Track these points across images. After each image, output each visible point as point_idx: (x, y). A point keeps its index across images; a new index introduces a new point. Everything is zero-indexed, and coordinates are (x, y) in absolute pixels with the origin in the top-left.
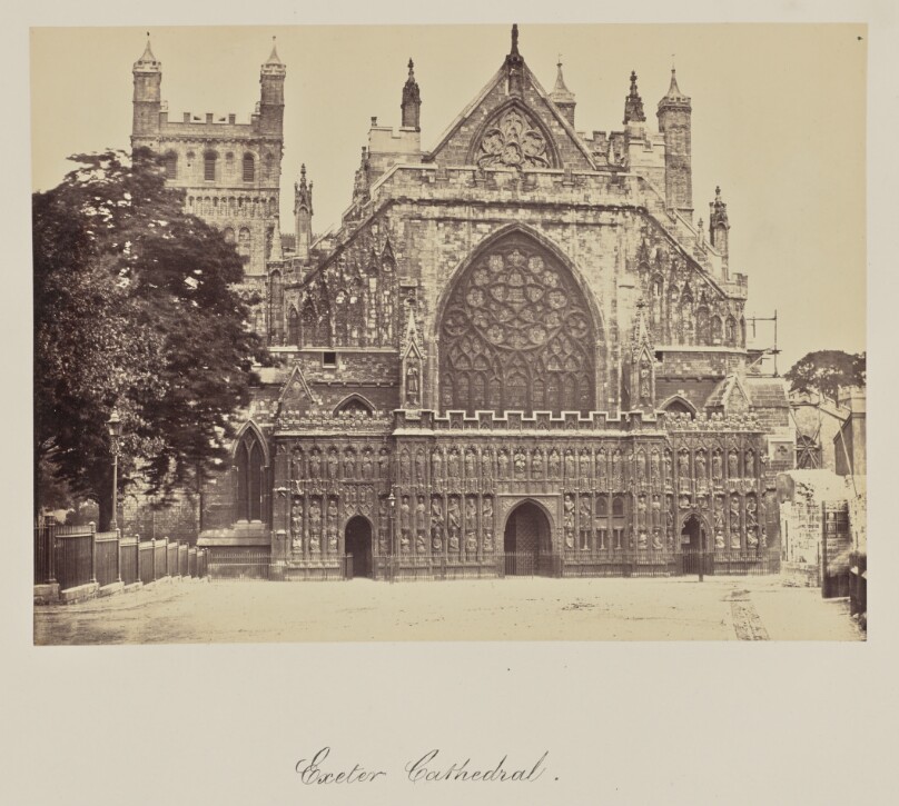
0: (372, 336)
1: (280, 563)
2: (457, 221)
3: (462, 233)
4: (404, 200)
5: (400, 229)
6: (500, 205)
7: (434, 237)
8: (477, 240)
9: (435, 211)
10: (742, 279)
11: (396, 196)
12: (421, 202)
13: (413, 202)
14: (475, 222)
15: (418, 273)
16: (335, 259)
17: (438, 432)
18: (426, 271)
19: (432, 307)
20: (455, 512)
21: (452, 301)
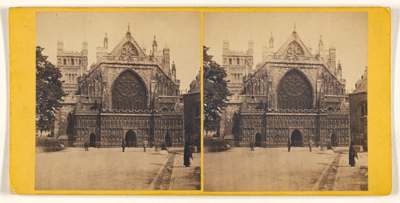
0: (97, 93)
1: (75, 144)
2: (281, 67)
3: (117, 70)
4: (104, 63)
5: (103, 69)
6: (291, 64)
7: (111, 71)
8: (120, 72)
9: (111, 66)
10: (345, 80)
11: (102, 62)
12: (108, 63)
13: (106, 64)
14: (120, 68)
15: (107, 79)
16: (89, 76)
17: (111, 114)
18: (109, 79)
19: (110, 87)
20: (114, 133)
21: (115, 86)
